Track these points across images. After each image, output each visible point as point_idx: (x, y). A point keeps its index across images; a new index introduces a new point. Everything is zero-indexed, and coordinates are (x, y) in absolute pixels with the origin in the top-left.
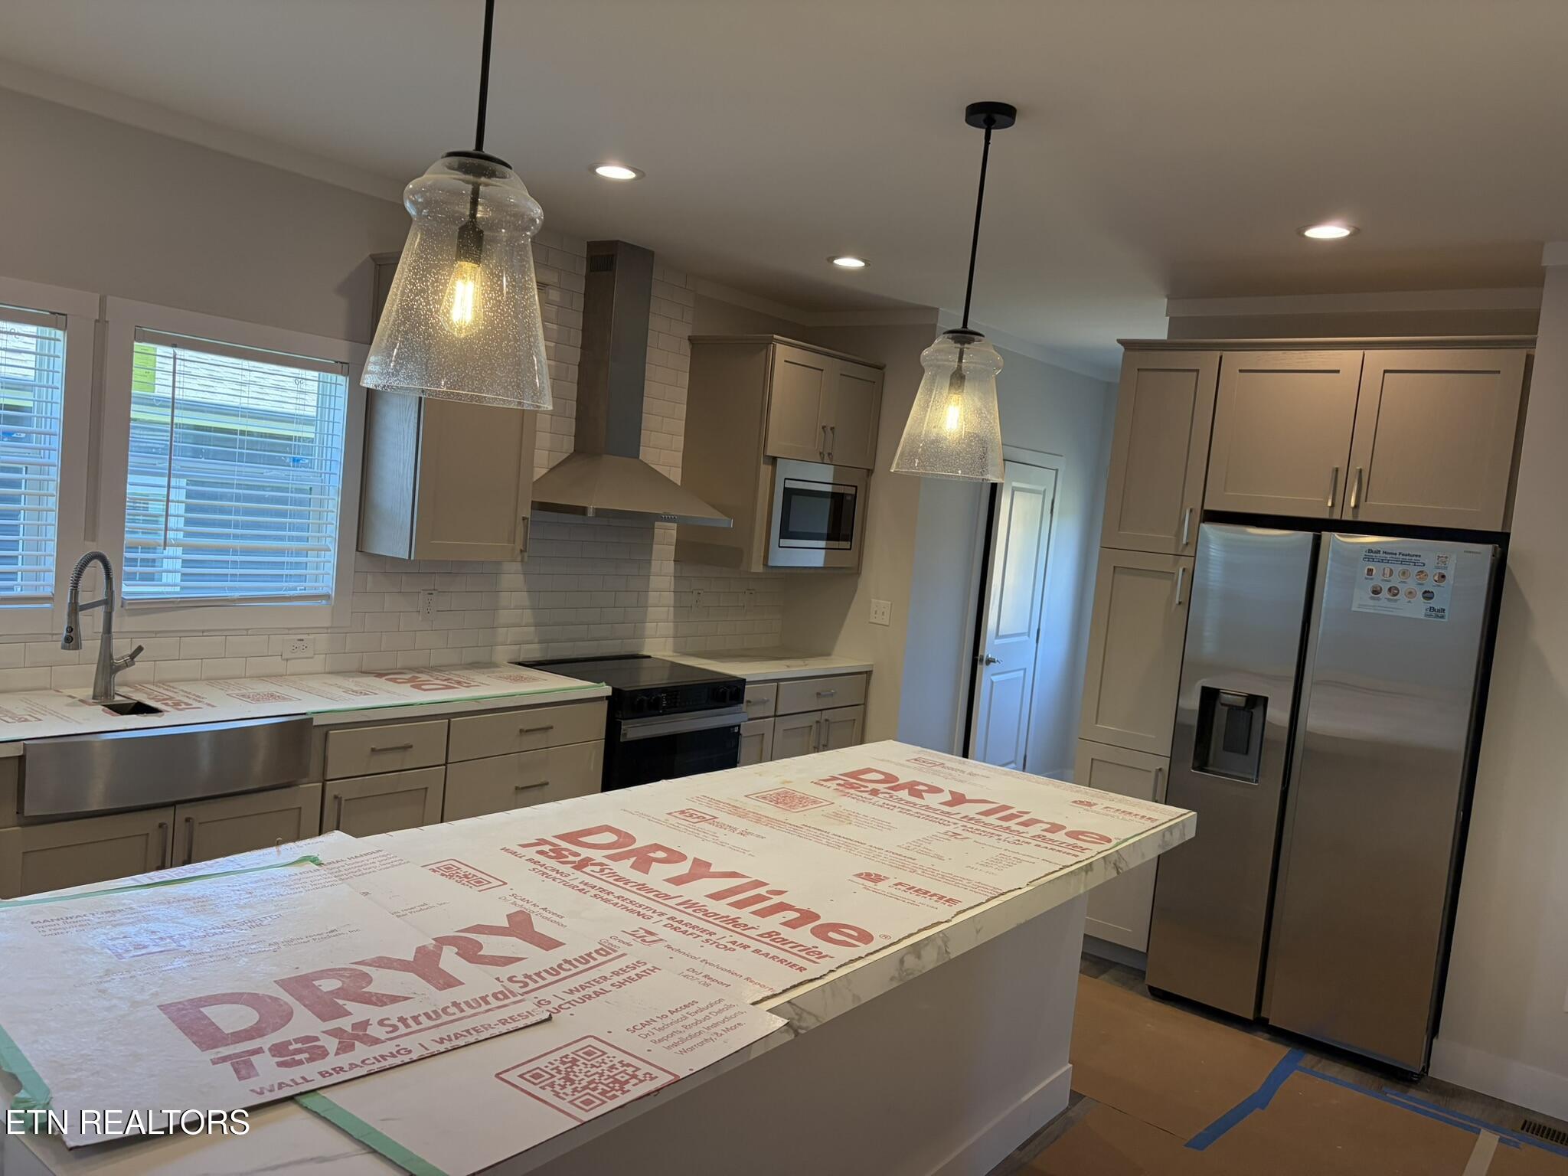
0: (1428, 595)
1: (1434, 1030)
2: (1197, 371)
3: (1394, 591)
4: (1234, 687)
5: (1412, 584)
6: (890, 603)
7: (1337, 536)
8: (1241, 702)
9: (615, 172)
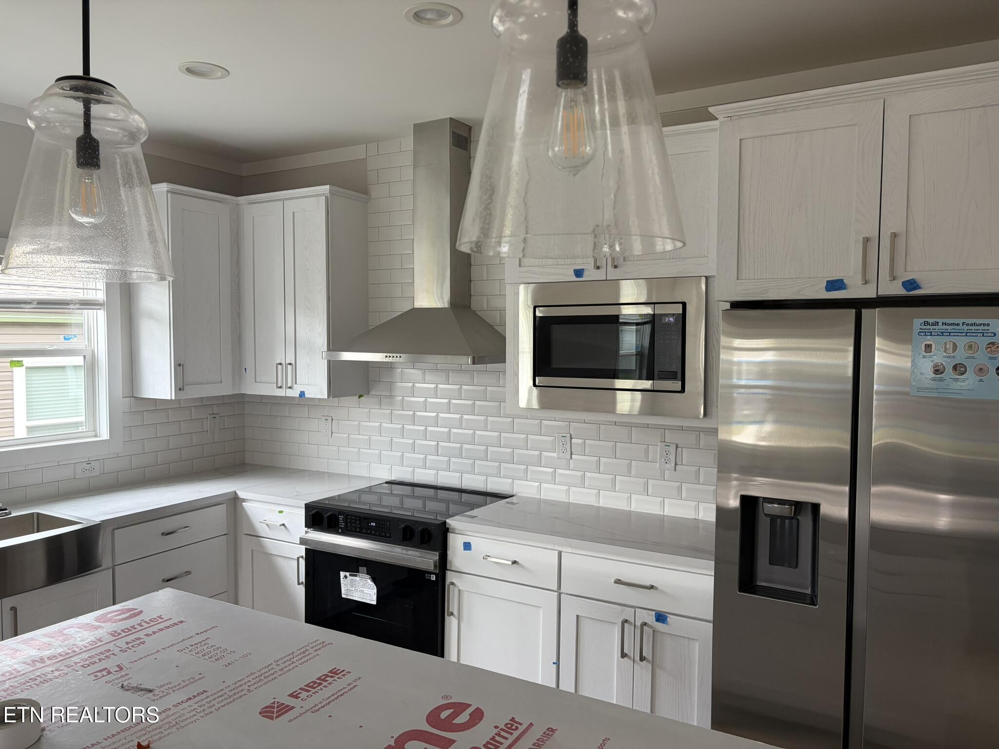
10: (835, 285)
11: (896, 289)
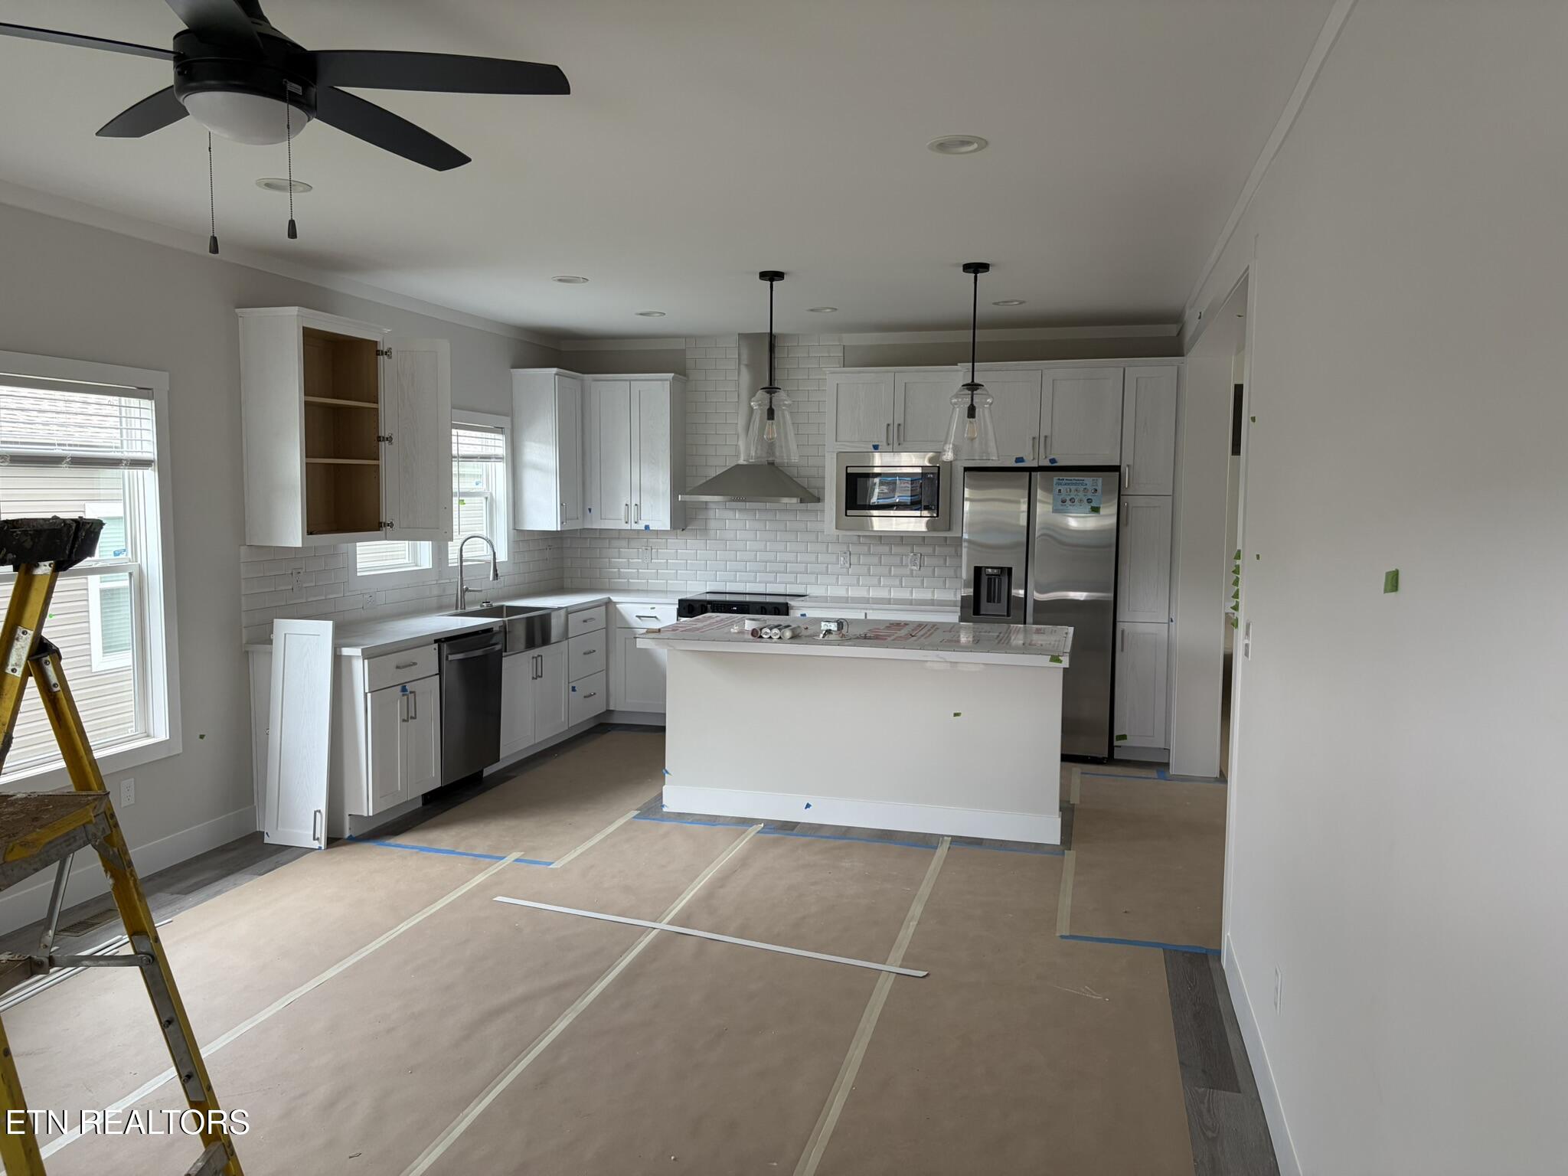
10: (1019, 460)
11: (1047, 463)
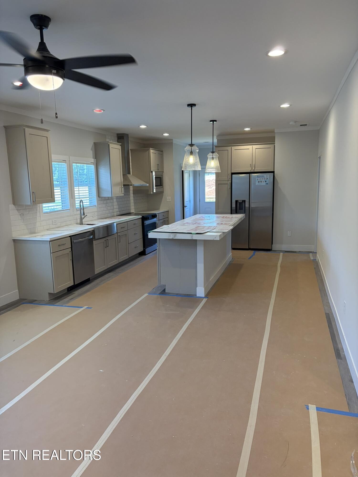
0: (266, 181)
1: (272, 244)
2: (228, 150)
3: (261, 181)
4: (240, 199)
5: (263, 180)
6: (171, 197)
7: (253, 174)
8: (242, 201)
9: (143, 127)
